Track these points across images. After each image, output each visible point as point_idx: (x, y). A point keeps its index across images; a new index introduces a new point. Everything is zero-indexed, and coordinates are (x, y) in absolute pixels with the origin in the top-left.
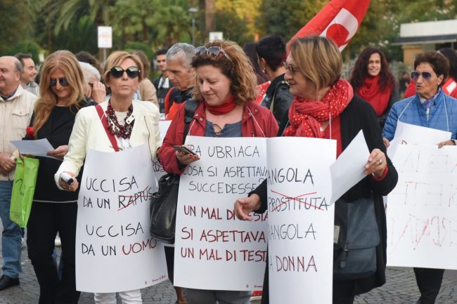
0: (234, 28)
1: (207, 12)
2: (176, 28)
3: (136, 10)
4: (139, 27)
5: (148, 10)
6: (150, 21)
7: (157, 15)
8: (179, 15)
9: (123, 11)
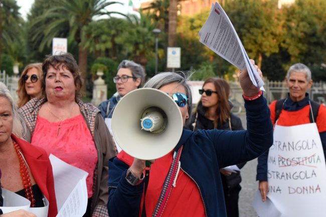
0: (193, 48)
1: (170, 34)
2: (141, 47)
3: (106, 30)
4: (109, 45)
5: (117, 31)
6: (118, 40)
7: (125, 35)
8: (144, 35)
9: (95, 30)
